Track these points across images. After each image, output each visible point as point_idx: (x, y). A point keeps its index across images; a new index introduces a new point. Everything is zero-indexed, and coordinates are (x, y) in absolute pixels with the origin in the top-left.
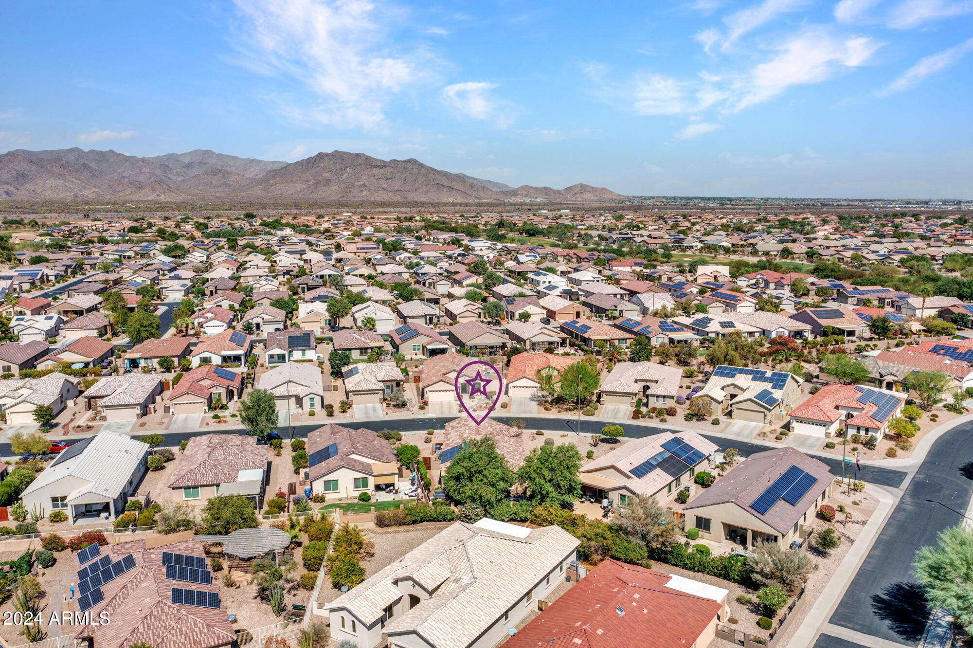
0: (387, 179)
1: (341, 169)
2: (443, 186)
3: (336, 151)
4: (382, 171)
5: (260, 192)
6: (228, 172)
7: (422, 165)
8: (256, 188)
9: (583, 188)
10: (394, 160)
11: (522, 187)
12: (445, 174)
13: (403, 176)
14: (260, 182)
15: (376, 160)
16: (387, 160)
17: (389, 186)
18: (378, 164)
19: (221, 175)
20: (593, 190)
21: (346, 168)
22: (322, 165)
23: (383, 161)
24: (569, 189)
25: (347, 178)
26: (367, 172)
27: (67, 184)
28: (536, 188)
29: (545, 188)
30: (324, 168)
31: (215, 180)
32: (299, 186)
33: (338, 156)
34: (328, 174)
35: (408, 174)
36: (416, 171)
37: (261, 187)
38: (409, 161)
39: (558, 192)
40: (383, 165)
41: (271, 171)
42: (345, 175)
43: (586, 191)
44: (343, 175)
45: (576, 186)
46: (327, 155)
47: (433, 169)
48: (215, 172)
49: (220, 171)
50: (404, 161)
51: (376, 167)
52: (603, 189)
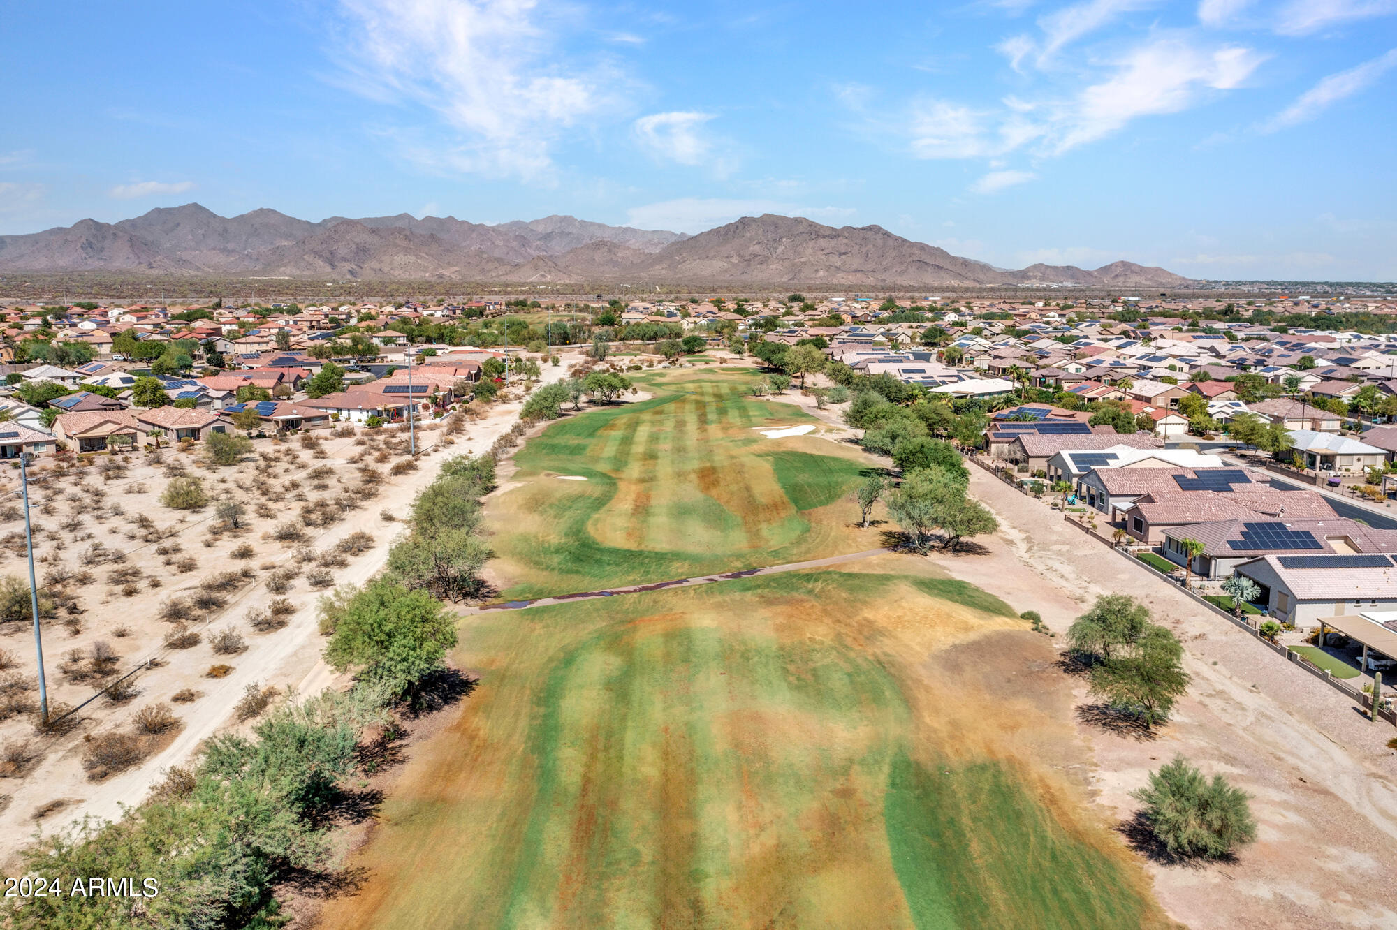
0: (841, 254)
1: (775, 241)
2: (925, 263)
3: (767, 215)
4: (833, 242)
5: (664, 272)
6: (615, 246)
7: (888, 234)
8: (657, 267)
9: (1126, 266)
10: (849, 227)
11: (1035, 266)
12: (923, 247)
13: (864, 250)
14: (660, 259)
15: (823, 226)
16: (838, 226)
17: (844, 263)
18: (827, 233)
19: (605, 249)
20: (1142, 270)
21: (781, 238)
22: (748, 235)
23: (833, 229)
24: (1105, 270)
25: (783, 253)
26: (812, 243)
27: (419, 261)
28: (1055, 268)
29: (1068, 268)
30: (751, 239)
31: (598, 257)
32: (719, 265)
33: (772, 224)
34: (757, 248)
35: (870, 246)
36: (880, 242)
37: (665, 266)
38: (870, 228)
39: (1089, 273)
40: (834, 234)
41: (673, 244)
42: (780, 249)
43: (1133, 272)
44: (777, 248)
45: (1116, 265)
46: (754, 220)
47: (905, 241)
48: (599, 245)
49: (604, 243)
50: (863, 229)
51: (824, 237)
52: (1157, 269)
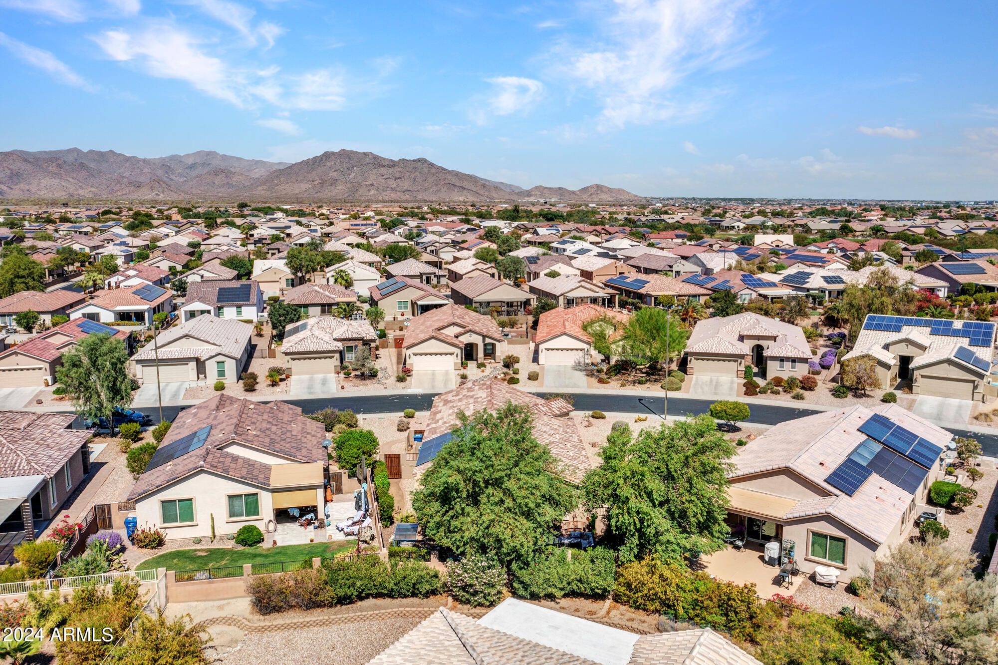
0: (396, 179)
1: (348, 169)
2: (454, 185)
3: (343, 150)
4: (391, 170)
5: (263, 192)
6: (231, 173)
7: (432, 165)
8: (260, 188)
9: (599, 188)
10: (404, 159)
11: (536, 188)
12: (457, 174)
13: (413, 176)
14: (266, 182)
15: (384, 159)
16: (396, 159)
17: (398, 186)
18: (387, 163)
19: (224, 175)
20: (610, 190)
21: (353, 167)
22: (329, 164)
23: (392, 161)
24: (585, 190)
25: (354, 178)
26: (375, 171)
27: (63, 184)
28: (550, 189)
29: (560, 188)
30: (331, 168)
31: (218, 180)
32: (304, 186)
33: (346, 156)
34: (335, 174)
35: (417, 173)
36: (426, 170)
37: (265, 187)
38: (419, 160)
39: (574, 193)
40: (392, 164)
41: (275, 171)
42: (352, 175)
43: (602, 191)
44: (349, 175)
45: (591, 187)
46: (333, 154)
47: (445, 170)
48: (217, 172)
49: (223, 171)
50: (414, 161)
51: (384, 166)
52: (620, 190)
